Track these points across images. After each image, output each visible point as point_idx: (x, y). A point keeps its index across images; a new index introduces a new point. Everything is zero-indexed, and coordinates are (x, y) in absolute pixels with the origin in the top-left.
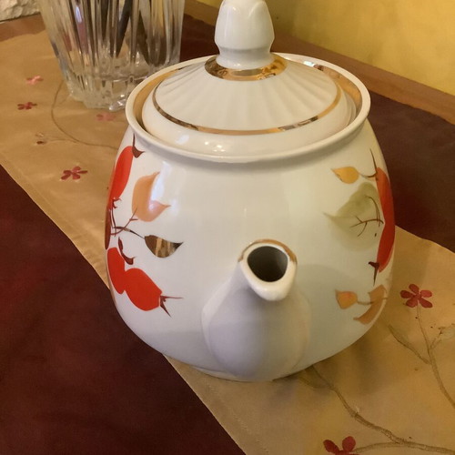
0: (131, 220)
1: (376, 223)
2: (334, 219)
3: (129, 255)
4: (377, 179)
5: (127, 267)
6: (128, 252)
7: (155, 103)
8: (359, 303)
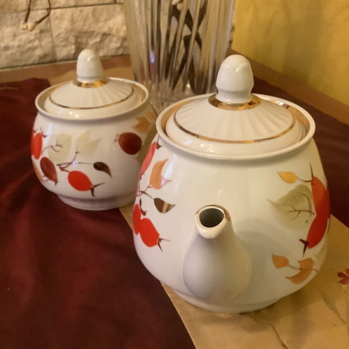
0: (148, 187)
1: (308, 214)
2: (275, 205)
3: (144, 209)
4: (312, 184)
5: (142, 217)
6: (144, 208)
7: (175, 120)
8: (290, 266)
